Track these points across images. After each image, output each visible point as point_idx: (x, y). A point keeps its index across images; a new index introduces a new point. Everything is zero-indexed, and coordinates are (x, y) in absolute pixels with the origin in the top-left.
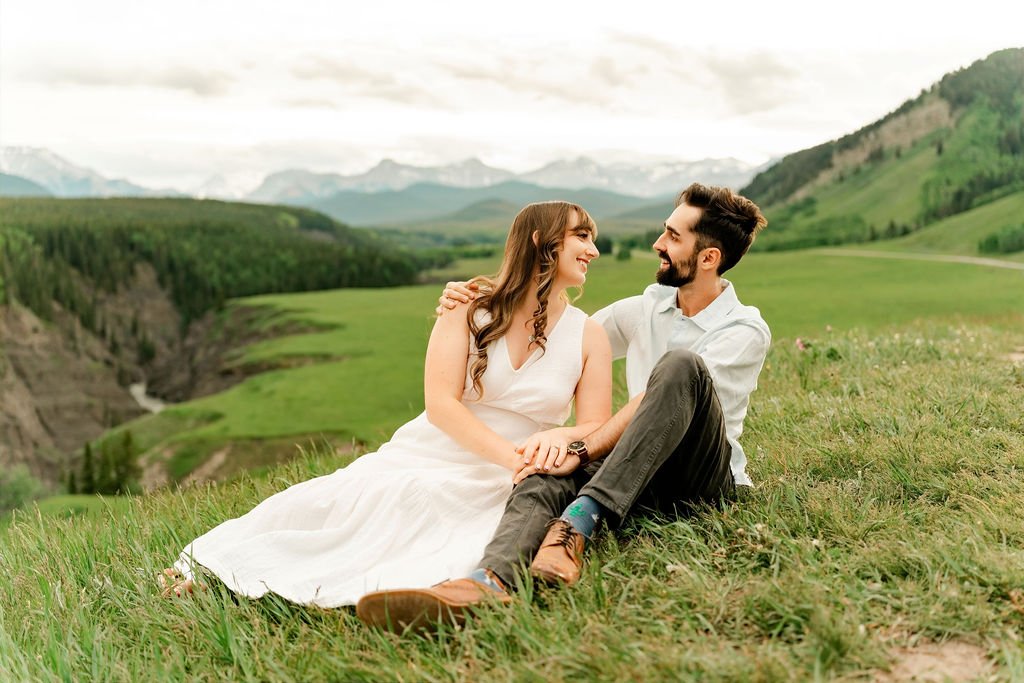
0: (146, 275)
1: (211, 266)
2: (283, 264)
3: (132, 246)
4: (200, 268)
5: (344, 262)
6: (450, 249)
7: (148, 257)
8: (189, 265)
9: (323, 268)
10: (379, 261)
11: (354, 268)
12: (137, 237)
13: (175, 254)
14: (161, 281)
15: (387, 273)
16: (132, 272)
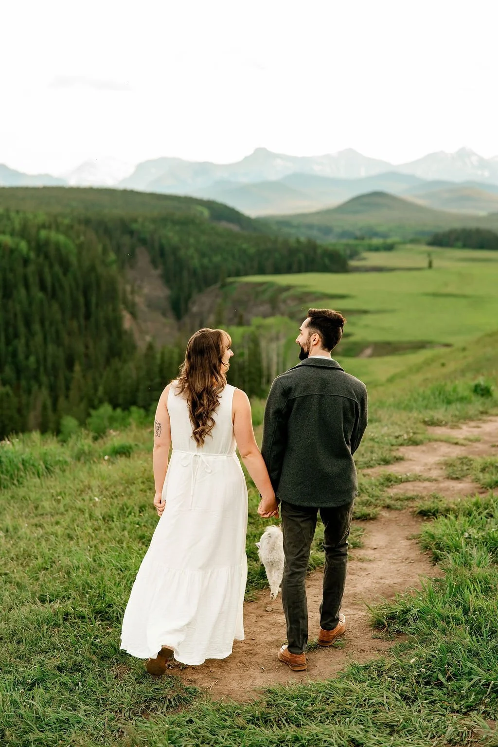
0: (143, 258)
1: (191, 251)
2: (244, 251)
3: (131, 233)
4: (182, 253)
5: (292, 252)
6: (352, 242)
7: (143, 242)
8: (175, 250)
9: (277, 255)
10: (319, 251)
11: (301, 256)
12: (135, 226)
13: (164, 241)
14: (154, 263)
15: (327, 261)
16: (133, 255)
